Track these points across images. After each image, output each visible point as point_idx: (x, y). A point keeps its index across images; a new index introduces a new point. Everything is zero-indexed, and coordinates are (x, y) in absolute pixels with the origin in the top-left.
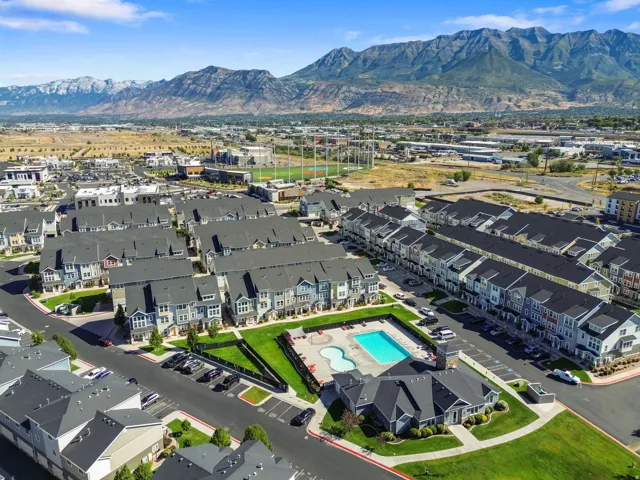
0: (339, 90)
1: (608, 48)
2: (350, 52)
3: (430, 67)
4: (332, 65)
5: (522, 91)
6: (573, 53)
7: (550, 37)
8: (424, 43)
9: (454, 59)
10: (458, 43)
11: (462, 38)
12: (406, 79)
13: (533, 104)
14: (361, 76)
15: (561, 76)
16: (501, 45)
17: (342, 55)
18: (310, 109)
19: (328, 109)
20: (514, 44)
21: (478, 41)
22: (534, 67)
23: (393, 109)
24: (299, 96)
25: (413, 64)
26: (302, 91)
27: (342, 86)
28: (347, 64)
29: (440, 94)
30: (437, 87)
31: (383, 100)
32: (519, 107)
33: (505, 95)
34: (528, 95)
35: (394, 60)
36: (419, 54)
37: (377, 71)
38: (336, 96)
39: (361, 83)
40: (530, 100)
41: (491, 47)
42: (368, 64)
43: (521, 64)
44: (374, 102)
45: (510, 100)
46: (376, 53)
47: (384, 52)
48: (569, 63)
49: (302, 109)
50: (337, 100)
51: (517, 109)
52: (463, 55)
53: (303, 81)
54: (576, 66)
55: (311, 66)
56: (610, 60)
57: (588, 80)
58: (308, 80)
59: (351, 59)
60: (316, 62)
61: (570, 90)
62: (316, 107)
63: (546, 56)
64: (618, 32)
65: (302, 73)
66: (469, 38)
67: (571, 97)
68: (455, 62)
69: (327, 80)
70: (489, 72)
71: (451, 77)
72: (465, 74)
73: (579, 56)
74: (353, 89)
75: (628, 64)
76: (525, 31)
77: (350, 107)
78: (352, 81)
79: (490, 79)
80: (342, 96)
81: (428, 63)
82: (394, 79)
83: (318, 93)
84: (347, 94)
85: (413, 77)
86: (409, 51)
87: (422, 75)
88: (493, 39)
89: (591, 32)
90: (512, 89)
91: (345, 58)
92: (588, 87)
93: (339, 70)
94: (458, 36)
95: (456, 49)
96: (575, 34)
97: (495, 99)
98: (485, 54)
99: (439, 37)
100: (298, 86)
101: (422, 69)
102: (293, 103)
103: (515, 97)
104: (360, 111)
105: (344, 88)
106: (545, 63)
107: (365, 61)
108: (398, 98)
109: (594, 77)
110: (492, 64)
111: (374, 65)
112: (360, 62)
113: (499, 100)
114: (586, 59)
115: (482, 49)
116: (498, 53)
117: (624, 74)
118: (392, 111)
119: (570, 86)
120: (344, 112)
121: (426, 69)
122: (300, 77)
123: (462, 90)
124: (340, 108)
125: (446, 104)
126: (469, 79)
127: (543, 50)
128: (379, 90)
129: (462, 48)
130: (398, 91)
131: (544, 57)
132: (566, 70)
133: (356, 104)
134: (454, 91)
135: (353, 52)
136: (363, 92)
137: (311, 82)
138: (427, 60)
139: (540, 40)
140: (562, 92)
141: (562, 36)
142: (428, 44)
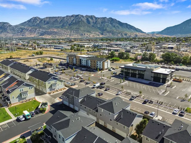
0: (36, 30)
1: (110, 22)
2: (39, 18)
3: (65, 24)
4: (33, 22)
5: (90, 32)
6: (102, 23)
7: (96, 18)
8: (63, 17)
9: (72, 22)
10: (72, 18)
11: (73, 17)
12: (58, 27)
13: (93, 36)
14: (43, 26)
15: (100, 29)
16: (84, 19)
17: (37, 19)
18: (26, 36)
19: (33, 36)
20: (87, 19)
21: (78, 18)
22: (93, 26)
23: (55, 36)
24: (21, 32)
25: (60, 23)
26: (22, 30)
27: (37, 29)
28: (38, 22)
29: (68, 32)
30: (67, 30)
31: (51, 34)
32: (90, 36)
33: (86, 33)
34: (92, 33)
35: (54, 22)
36: (61, 20)
37: (49, 25)
38: (35, 32)
39: (44, 28)
40: (92, 35)
41: (81, 20)
42: (46, 23)
43: (89, 25)
44: (48, 34)
45: (87, 34)
46: (48, 19)
47: (50, 19)
48: (101, 25)
49: (23, 36)
50: (35, 33)
51: (89, 37)
52: (74, 21)
53: (23, 27)
54: (103, 26)
55: (25, 22)
56: (110, 25)
57: (106, 30)
58: (25, 27)
59: (40, 21)
60: (28, 21)
61: (102, 32)
62: (28, 35)
63: (96, 23)
64: (111, 18)
65: (22, 24)
66: (75, 17)
67: (102, 34)
68: (72, 23)
69: (32, 27)
70: (81, 27)
71: (71, 28)
72: (75, 27)
73: (103, 24)
74: (41, 30)
75: (114, 26)
76: (90, 16)
77: (40, 35)
78: (40, 27)
79: (82, 28)
80: (37, 32)
81: (64, 23)
82: (54, 27)
83: (28, 31)
84: (39, 32)
85: (60, 27)
86: (58, 19)
87: (63, 27)
88: (82, 18)
89: (106, 17)
90: (88, 32)
91: (38, 20)
92: (106, 31)
93: (36, 24)
94: (72, 16)
95: (72, 20)
96: (102, 18)
97: (84, 34)
98: (80, 21)
99: (67, 16)
100: (21, 28)
101: (63, 25)
102: (19, 34)
103: (89, 34)
104: (43, 37)
105: (38, 30)
106: (96, 25)
107: (44, 21)
108: (56, 33)
109: (107, 29)
110: (82, 24)
111: (48, 23)
112: (43, 22)
113: (85, 34)
114: (105, 25)
115: (79, 20)
116: (83, 21)
117: (114, 29)
118: (54, 37)
119: (102, 31)
120: (38, 37)
121: (64, 25)
122: (22, 25)
123: (75, 31)
124: (37, 36)
125: (70, 35)
126: (76, 28)
127: (95, 22)
128: (49, 31)
129: (74, 20)
130: (55, 31)
131: (95, 24)
132: (101, 27)
133: (42, 34)
134: (72, 31)
135: (40, 18)
136: (44, 31)
137: (26, 27)
138: (64, 22)
139: (94, 19)
140: (100, 33)
141: (99, 18)
142: (64, 18)
